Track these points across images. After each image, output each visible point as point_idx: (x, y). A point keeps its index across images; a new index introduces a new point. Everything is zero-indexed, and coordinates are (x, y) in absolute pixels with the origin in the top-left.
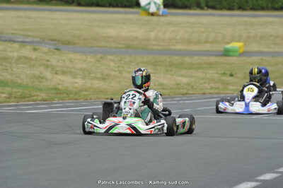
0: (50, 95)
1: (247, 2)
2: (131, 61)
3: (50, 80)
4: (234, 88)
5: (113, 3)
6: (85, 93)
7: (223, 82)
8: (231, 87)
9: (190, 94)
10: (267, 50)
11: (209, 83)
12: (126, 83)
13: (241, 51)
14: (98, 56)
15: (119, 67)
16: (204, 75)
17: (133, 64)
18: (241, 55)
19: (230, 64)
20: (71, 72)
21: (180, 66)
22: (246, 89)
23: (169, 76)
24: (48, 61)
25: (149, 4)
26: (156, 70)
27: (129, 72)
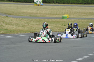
0: (5, 32)
1: (70, 1)
2: (31, 21)
3: (5, 27)
5: (25, 1)
6: (17, 31)
7: (62, 28)
10: (76, 17)
11: (58, 28)
12: (30, 28)
13: (68, 17)
14: (20, 19)
15: (27, 22)
16: (56, 25)
17: (32, 21)
18: (68, 19)
19: (64, 22)
20: (12, 24)
22: (66, 30)
24: (4, 20)
25: (37, 1)
26: (40, 23)
27: (31, 24)
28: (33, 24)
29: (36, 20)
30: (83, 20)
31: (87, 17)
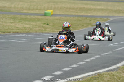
4: (49, 30)
7: (44, 27)
8: (48, 30)
9: (30, 32)
10: (63, 14)
11: (38, 28)
12: (2, 27)
16: (36, 24)
17: (4, 18)
18: (52, 15)
19: (47, 19)
21: (25, 19)
23: (21, 24)
26: (15, 21)
27: (3, 22)
28: (5, 22)
29: (10, 16)
30: (72, 18)
31: (77, 14)
